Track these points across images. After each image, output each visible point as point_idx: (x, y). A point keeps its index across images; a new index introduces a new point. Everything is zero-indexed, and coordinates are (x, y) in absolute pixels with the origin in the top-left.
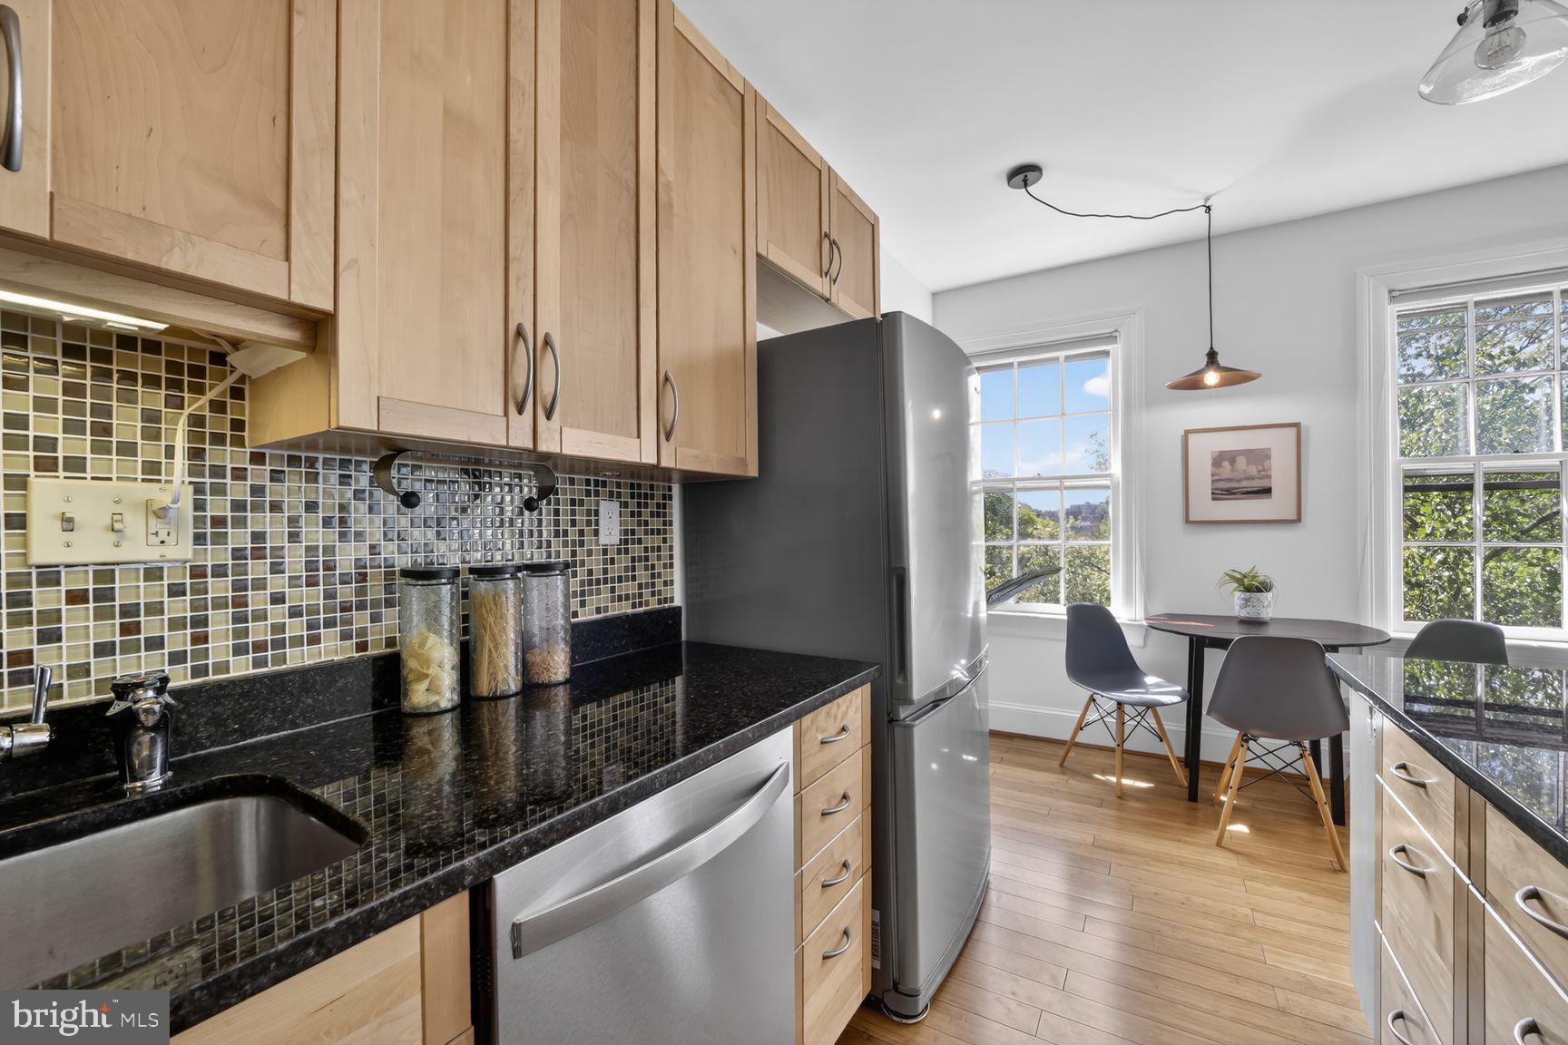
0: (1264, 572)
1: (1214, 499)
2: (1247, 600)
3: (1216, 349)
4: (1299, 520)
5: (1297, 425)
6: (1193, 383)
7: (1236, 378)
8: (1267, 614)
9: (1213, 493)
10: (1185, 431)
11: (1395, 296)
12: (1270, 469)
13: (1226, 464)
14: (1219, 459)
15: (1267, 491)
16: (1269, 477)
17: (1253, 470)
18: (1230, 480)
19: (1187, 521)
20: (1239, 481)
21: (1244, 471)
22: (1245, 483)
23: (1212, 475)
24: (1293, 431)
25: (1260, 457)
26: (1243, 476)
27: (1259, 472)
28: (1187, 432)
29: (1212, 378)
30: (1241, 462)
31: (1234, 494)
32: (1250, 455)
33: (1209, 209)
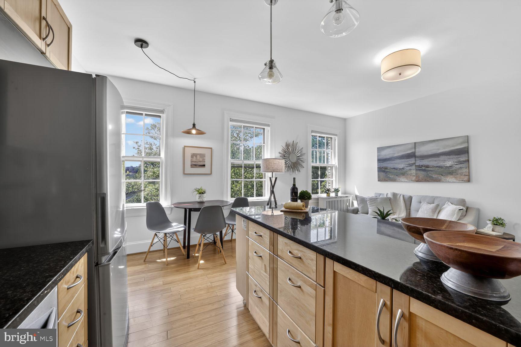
0: (204, 188)
1: (191, 167)
2: (200, 196)
3: (195, 123)
4: (211, 174)
5: (211, 148)
6: (188, 132)
7: (200, 133)
8: (205, 200)
9: (191, 165)
10: (184, 146)
11: (231, 120)
12: (205, 159)
13: (195, 157)
14: (193, 155)
15: (204, 166)
16: (205, 162)
17: (201, 159)
18: (195, 162)
19: (184, 174)
20: (198, 162)
21: (199, 160)
22: (199, 163)
23: (191, 160)
24: (210, 150)
25: (202, 156)
26: (199, 161)
27: (203, 160)
28: (185, 146)
29: (194, 131)
30: (198, 156)
31: (196, 166)
32: (200, 155)
33: (195, 82)
